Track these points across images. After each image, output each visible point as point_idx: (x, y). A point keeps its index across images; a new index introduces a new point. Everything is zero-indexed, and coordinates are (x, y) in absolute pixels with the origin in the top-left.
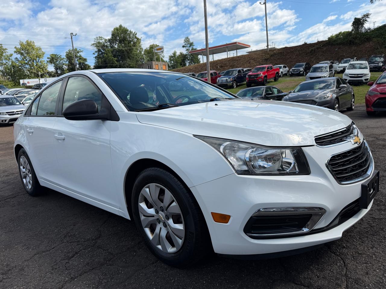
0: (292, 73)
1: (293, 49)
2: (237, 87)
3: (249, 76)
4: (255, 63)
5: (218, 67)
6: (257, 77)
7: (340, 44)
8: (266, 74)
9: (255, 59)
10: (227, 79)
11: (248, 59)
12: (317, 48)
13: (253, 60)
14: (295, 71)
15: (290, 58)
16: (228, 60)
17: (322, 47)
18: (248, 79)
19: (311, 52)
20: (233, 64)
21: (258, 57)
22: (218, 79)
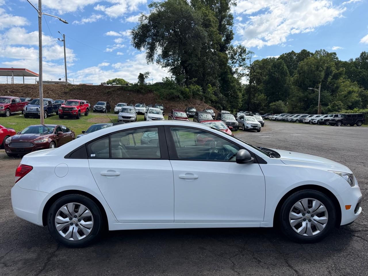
0: (95, 109)
1: (91, 88)
2: (47, 117)
3: (63, 108)
4: (54, 95)
5: (8, 92)
6: (71, 110)
7: (130, 91)
8: (79, 108)
9: (54, 91)
10: (37, 108)
11: (46, 89)
12: (113, 91)
13: (51, 91)
14: (99, 108)
15: (89, 95)
16: (21, 86)
17: (117, 90)
18: (62, 111)
19: (108, 93)
20: (27, 91)
21: (57, 89)
22: (26, 106)
